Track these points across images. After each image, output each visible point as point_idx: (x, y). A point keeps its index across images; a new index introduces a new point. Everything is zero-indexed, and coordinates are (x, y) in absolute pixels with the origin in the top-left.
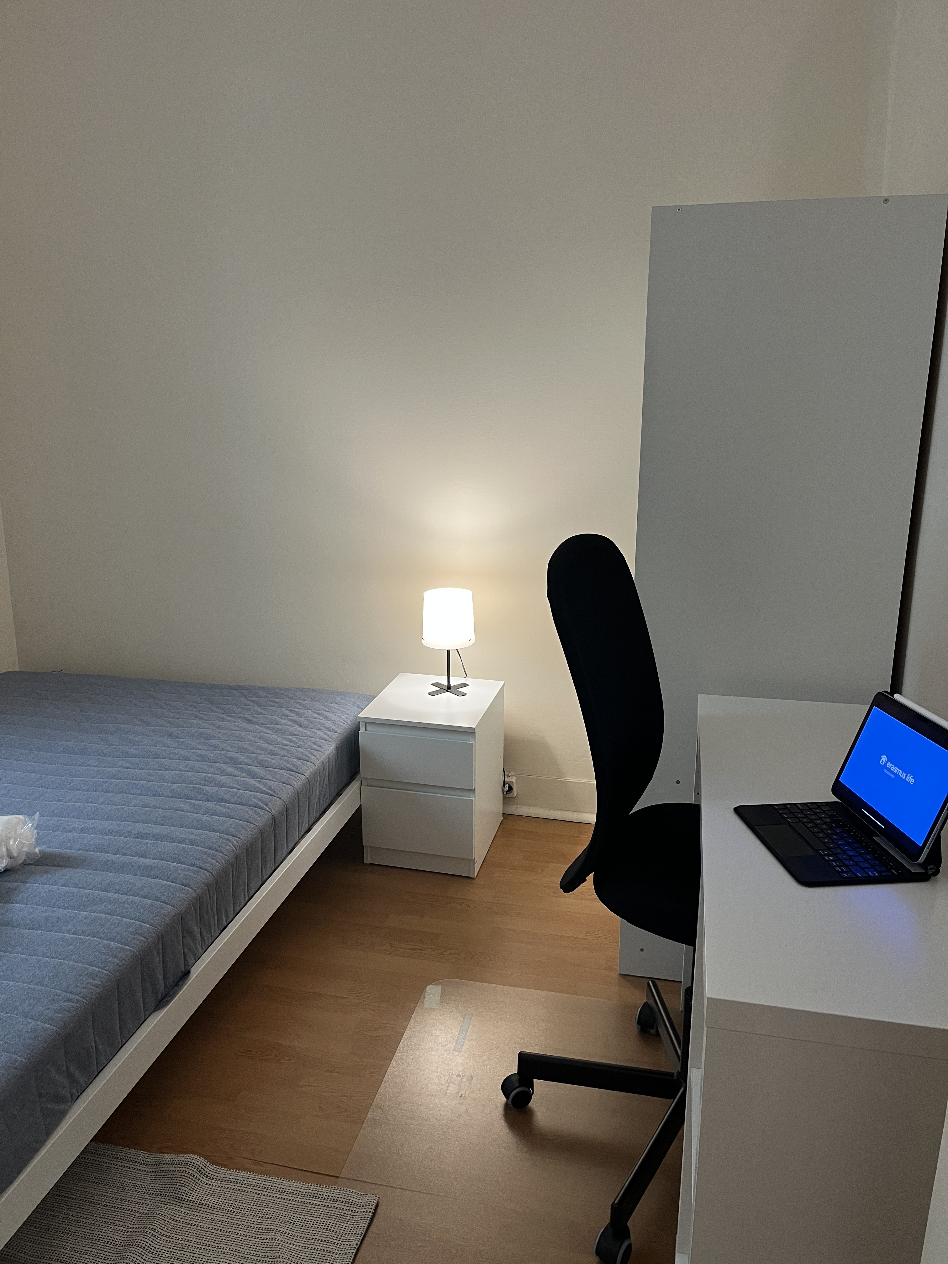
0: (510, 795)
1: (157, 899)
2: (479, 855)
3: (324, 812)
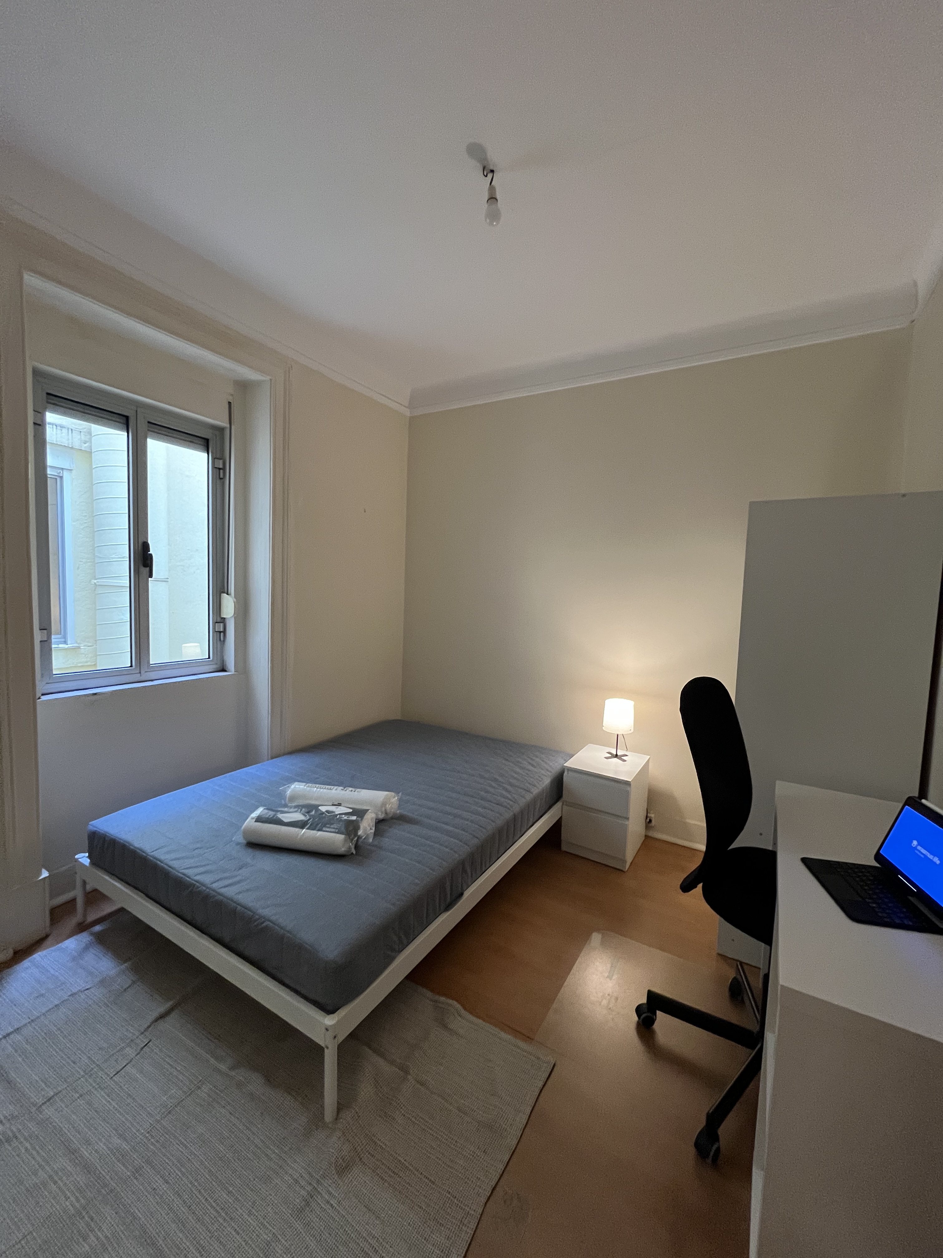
0: (650, 825)
1: (451, 849)
2: (629, 858)
3: (541, 817)
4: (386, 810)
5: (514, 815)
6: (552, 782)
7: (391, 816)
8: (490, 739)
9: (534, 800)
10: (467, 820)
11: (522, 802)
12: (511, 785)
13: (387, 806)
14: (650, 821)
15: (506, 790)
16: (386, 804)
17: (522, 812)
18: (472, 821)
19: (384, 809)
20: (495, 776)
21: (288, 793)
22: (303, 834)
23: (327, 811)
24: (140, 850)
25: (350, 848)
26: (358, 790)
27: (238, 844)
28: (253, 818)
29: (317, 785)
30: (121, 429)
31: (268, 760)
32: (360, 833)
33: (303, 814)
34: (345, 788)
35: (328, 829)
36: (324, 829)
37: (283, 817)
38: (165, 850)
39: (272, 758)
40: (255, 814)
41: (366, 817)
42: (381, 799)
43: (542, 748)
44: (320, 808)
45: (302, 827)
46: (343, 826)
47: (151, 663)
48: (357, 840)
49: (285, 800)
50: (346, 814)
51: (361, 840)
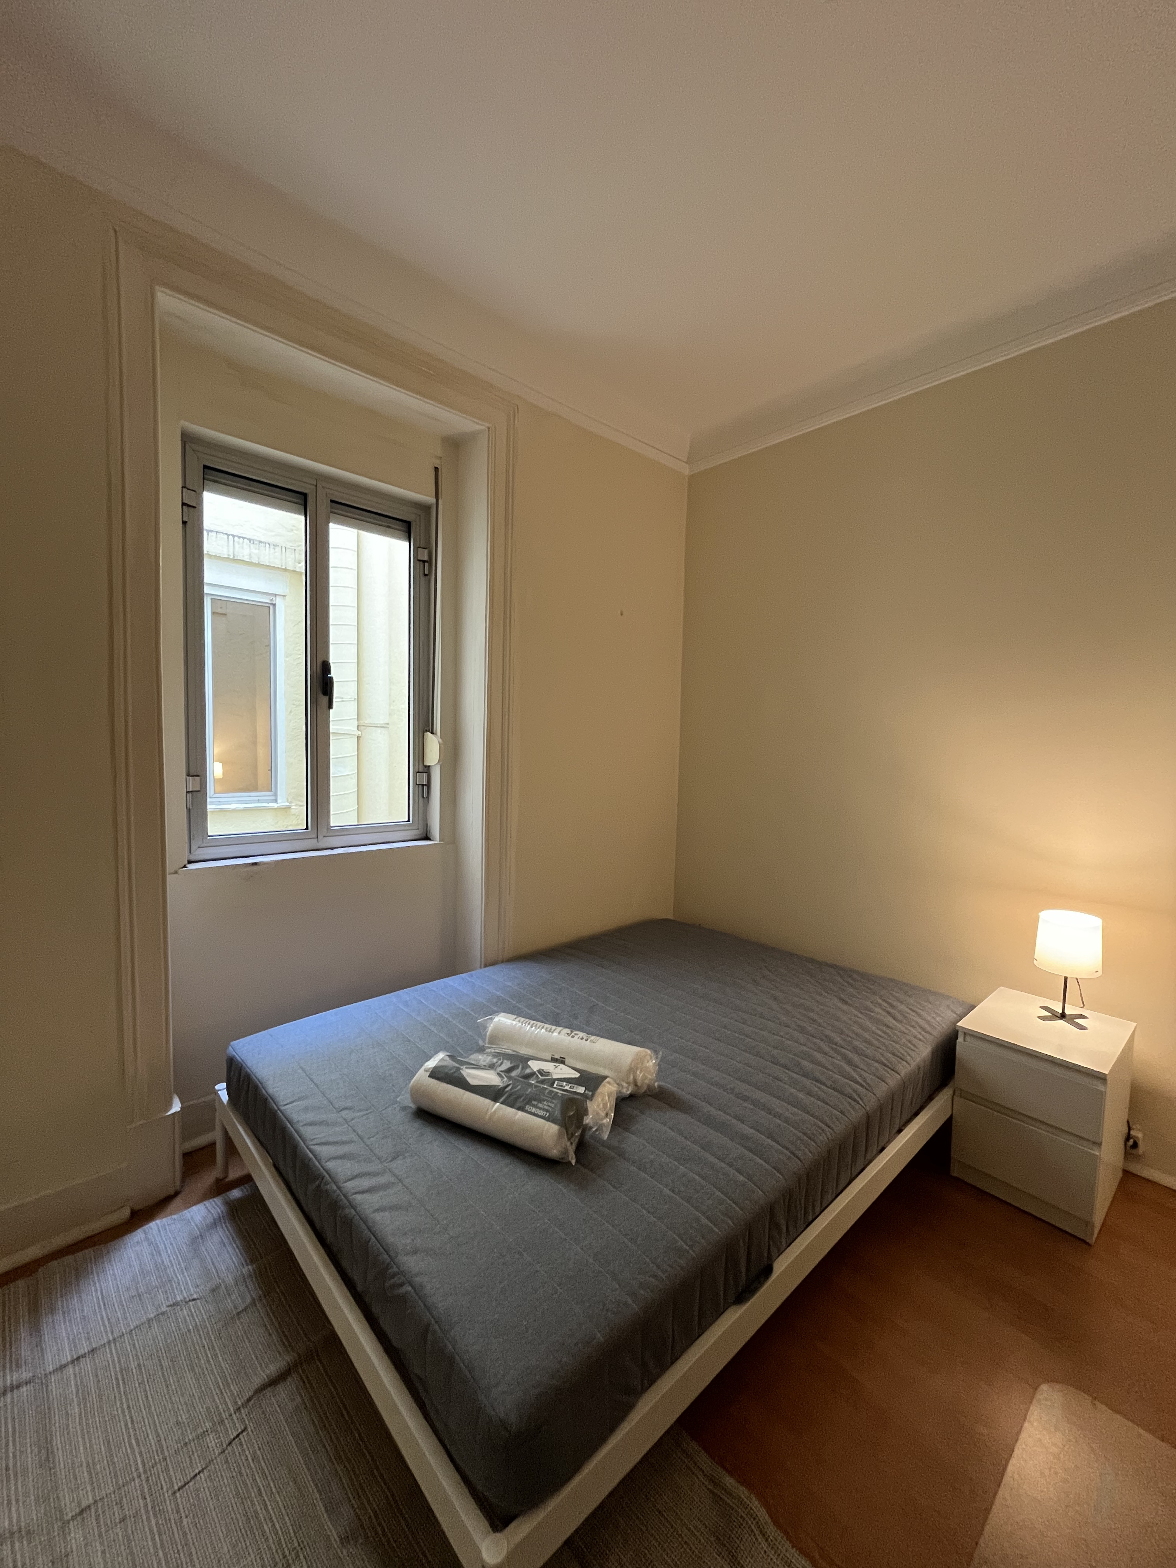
0: (1134, 1151)
2: (1098, 1218)
4: (635, 1080)
5: (868, 1117)
6: (934, 1053)
7: (643, 1091)
8: (812, 961)
9: (903, 1086)
10: (778, 1116)
11: (882, 1090)
12: (856, 1050)
13: (638, 1073)
14: (1135, 1145)
15: (850, 1062)
16: (637, 1069)
17: (881, 1108)
19: (632, 1077)
20: (827, 1032)
21: (491, 1027)
22: (495, 1111)
23: (541, 1072)
24: (271, 1098)
25: (566, 1152)
26: (593, 1038)
27: (404, 1108)
28: (426, 1071)
29: (532, 1022)
31: (481, 968)
32: (588, 1120)
33: (498, 1074)
34: (572, 1032)
35: (533, 1110)
36: (527, 1108)
37: (469, 1074)
38: (302, 1104)
39: (486, 966)
40: (431, 1064)
41: (600, 1090)
42: (629, 1061)
43: (907, 985)
44: (530, 1063)
45: (495, 1100)
46: (559, 1106)
47: (332, 825)
48: (582, 1135)
49: (484, 1041)
50: (569, 1081)
51: (588, 1134)
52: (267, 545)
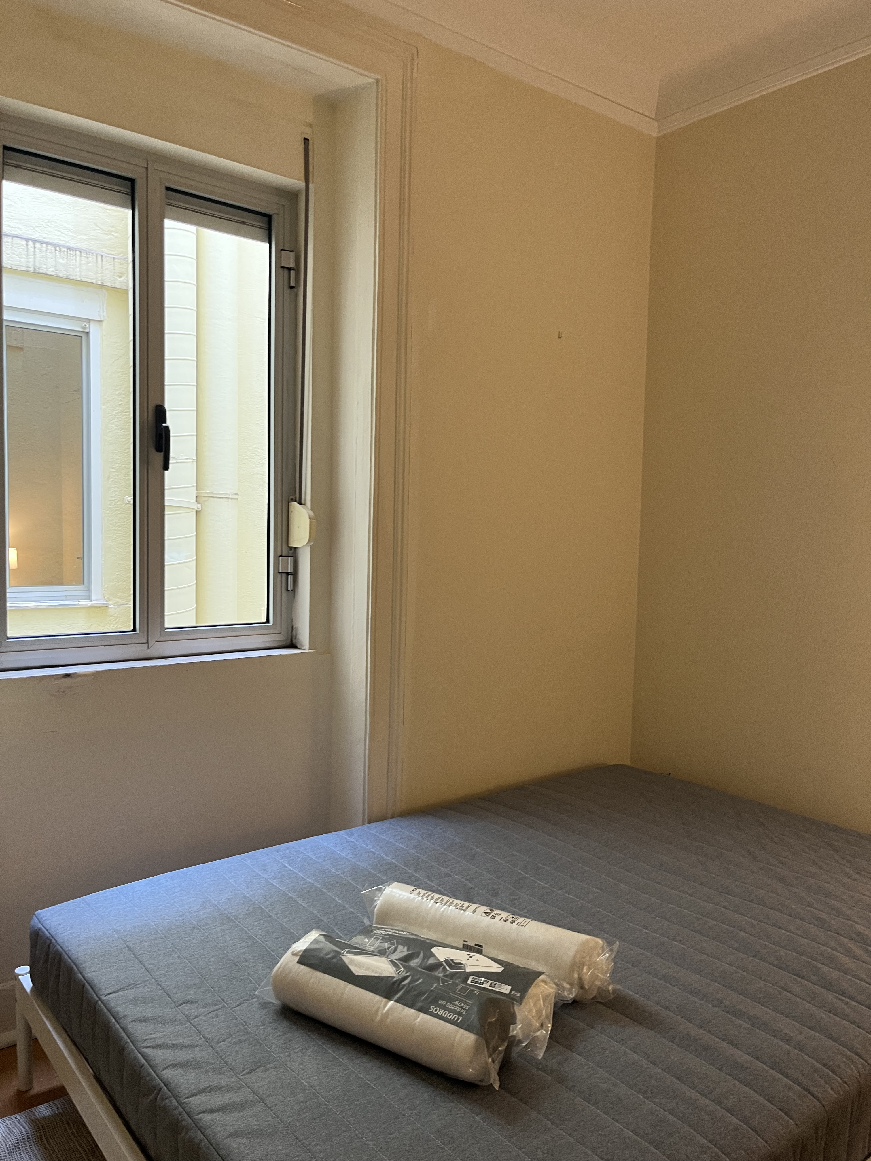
4: (580, 979)
7: (592, 996)
10: (787, 1040)
13: (585, 970)
16: (583, 965)
18: (799, 1046)
19: (576, 976)
21: (380, 901)
22: (388, 1012)
23: (449, 962)
24: (88, 983)
25: (486, 1072)
26: (521, 919)
27: (264, 1005)
28: (294, 954)
29: (437, 896)
30: (126, 207)
31: (363, 824)
32: (516, 1030)
33: (391, 961)
34: (492, 910)
35: (441, 1012)
36: (432, 1008)
37: (351, 961)
38: (130, 993)
39: (370, 822)
40: (302, 945)
41: (533, 990)
42: (571, 954)
44: (434, 950)
45: (388, 996)
46: (475, 1009)
47: (166, 626)
48: (508, 1050)
49: (370, 919)
50: (488, 976)
51: (516, 1050)
52: (78, 253)
